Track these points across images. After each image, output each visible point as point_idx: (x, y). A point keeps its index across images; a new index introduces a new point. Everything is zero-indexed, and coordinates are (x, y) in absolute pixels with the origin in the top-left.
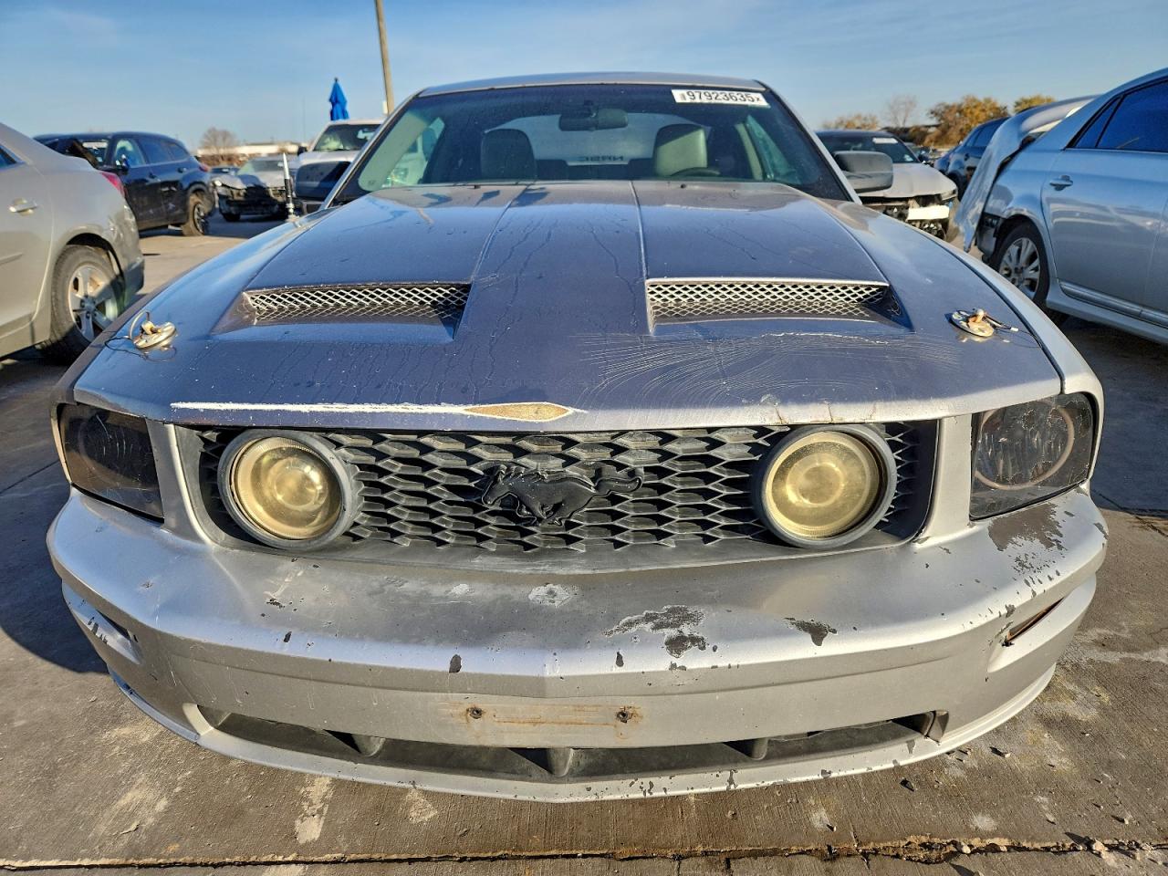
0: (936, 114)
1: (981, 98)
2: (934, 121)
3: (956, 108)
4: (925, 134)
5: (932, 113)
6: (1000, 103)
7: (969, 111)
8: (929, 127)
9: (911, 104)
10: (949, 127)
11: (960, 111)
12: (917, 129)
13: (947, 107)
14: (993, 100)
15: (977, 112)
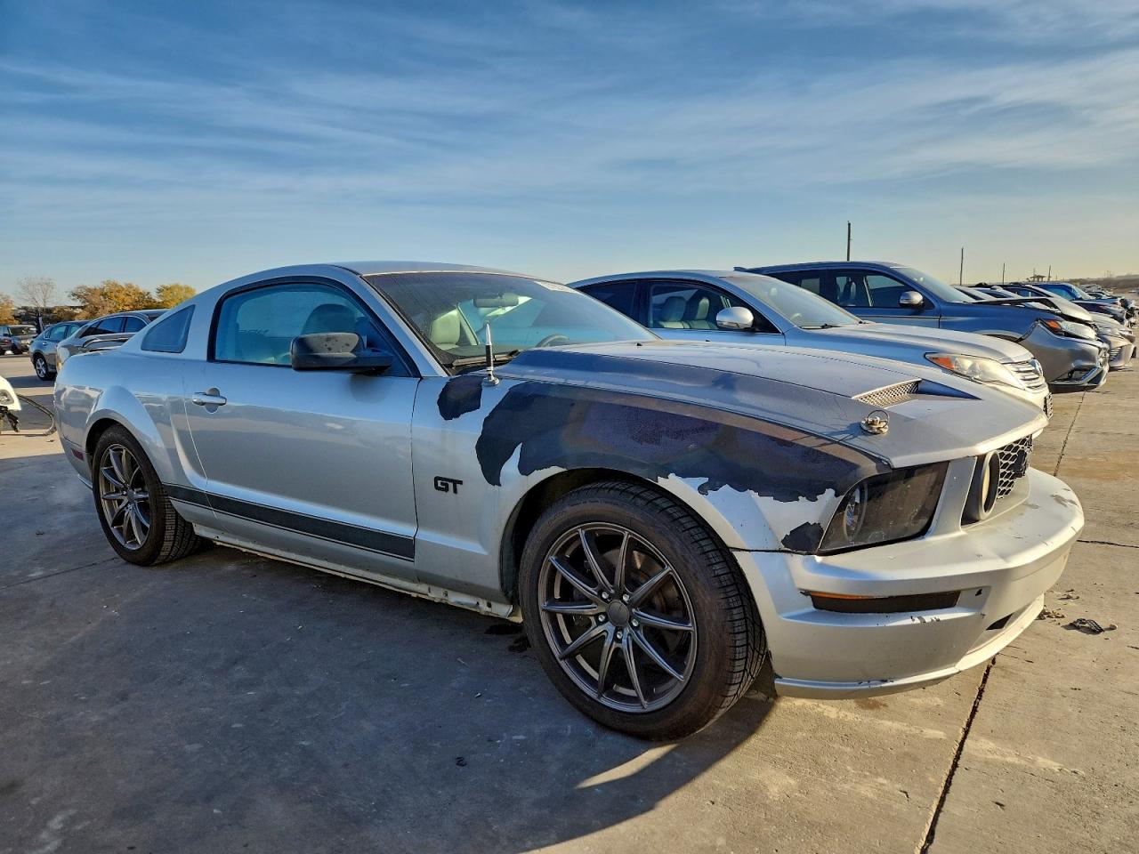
0: (79, 297)
1: (122, 282)
2: (78, 303)
3: (99, 293)
4: (72, 316)
5: (74, 295)
6: (143, 288)
7: (113, 294)
8: (74, 308)
9: (48, 285)
10: (97, 309)
11: (105, 295)
12: (61, 309)
13: (89, 290)
14: (134, 285)
15: (122, 296)
